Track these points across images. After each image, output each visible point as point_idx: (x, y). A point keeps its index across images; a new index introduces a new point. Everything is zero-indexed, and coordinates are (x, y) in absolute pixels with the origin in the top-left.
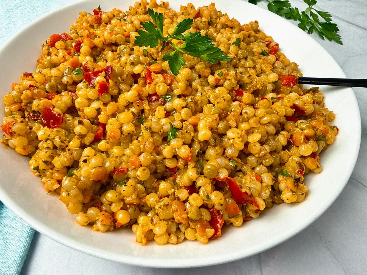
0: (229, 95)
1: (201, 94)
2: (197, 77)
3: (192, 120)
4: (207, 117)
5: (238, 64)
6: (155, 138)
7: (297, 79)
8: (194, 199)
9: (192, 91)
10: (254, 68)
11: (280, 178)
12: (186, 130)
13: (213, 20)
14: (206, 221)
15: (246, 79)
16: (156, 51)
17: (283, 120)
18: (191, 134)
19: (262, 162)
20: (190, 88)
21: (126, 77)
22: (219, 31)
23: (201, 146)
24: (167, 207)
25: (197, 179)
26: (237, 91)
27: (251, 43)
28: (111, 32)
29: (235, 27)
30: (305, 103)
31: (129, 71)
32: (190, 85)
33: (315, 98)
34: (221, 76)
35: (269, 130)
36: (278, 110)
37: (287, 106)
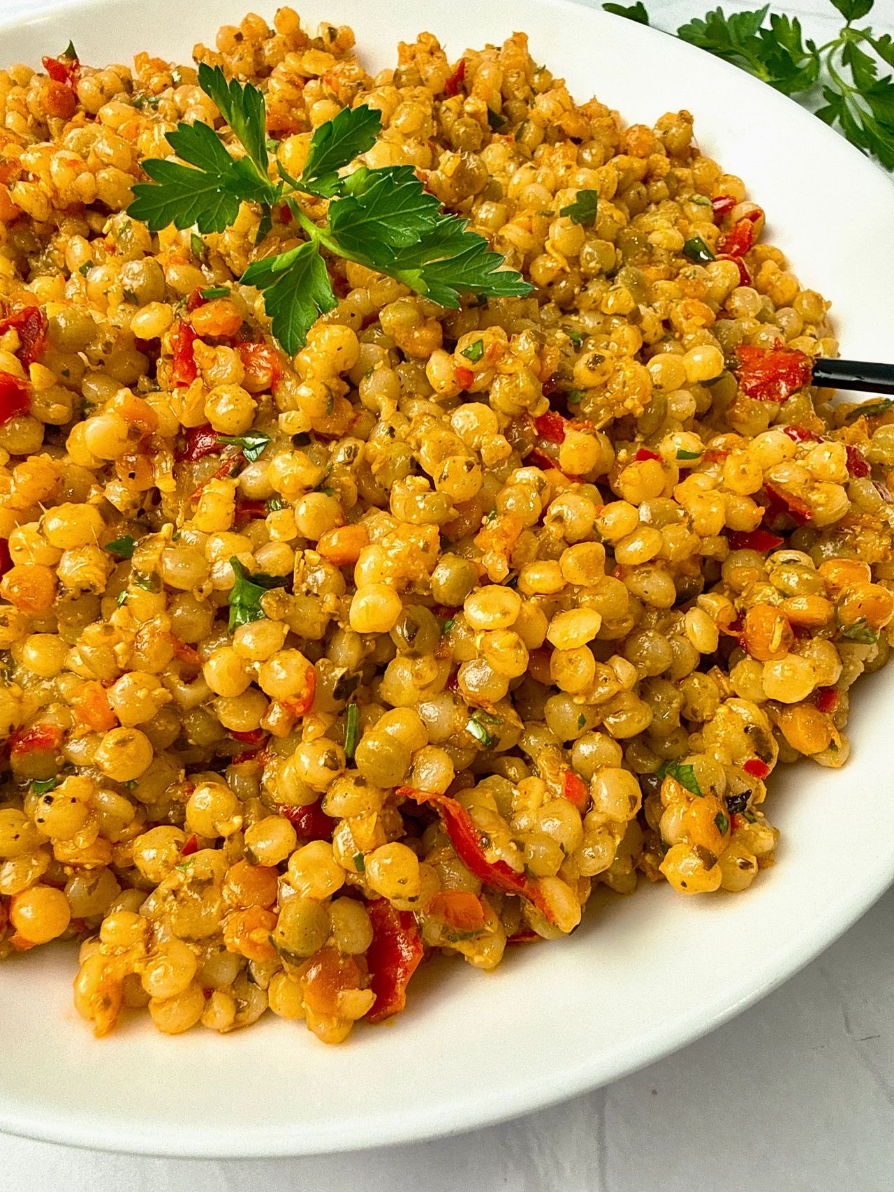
0: (501, 441)
1: (392, 430)
2: (382, 362)
3: (334, 542)
4: (392, 535)
5: (577, 298)
6: (179, 612)
7: (806, 368)
8: (306, 871)
9: (354, 421)
10: (634, 318)
11: (670, 789)
12: (305, 585)
13: (515, 106)
14: (345, 956)
15: (581, 370)
16: (238, 242)
17: (715, 547)
18: (323, 602)
19: (602, 724)
20: (346, 404)
21: (104, 351)
22: (528, 154)
23: (364, 647)
24: (200, 893)
25: (330, 784)
26: (541, 422)
27: (653, 207)
28: (79, 158)
29: (592, 139)
30: (813, 481)
31: (119, 327)
32: (353, 394)
33: (874, 446)
34: (474, 361)
35: (646, 592)
36: (695, 509)
37: (734, 493)
